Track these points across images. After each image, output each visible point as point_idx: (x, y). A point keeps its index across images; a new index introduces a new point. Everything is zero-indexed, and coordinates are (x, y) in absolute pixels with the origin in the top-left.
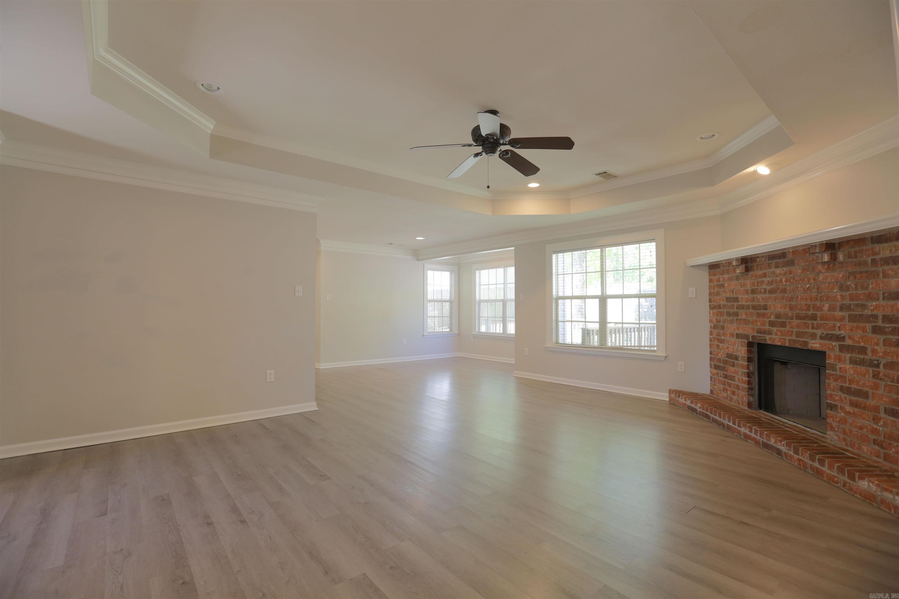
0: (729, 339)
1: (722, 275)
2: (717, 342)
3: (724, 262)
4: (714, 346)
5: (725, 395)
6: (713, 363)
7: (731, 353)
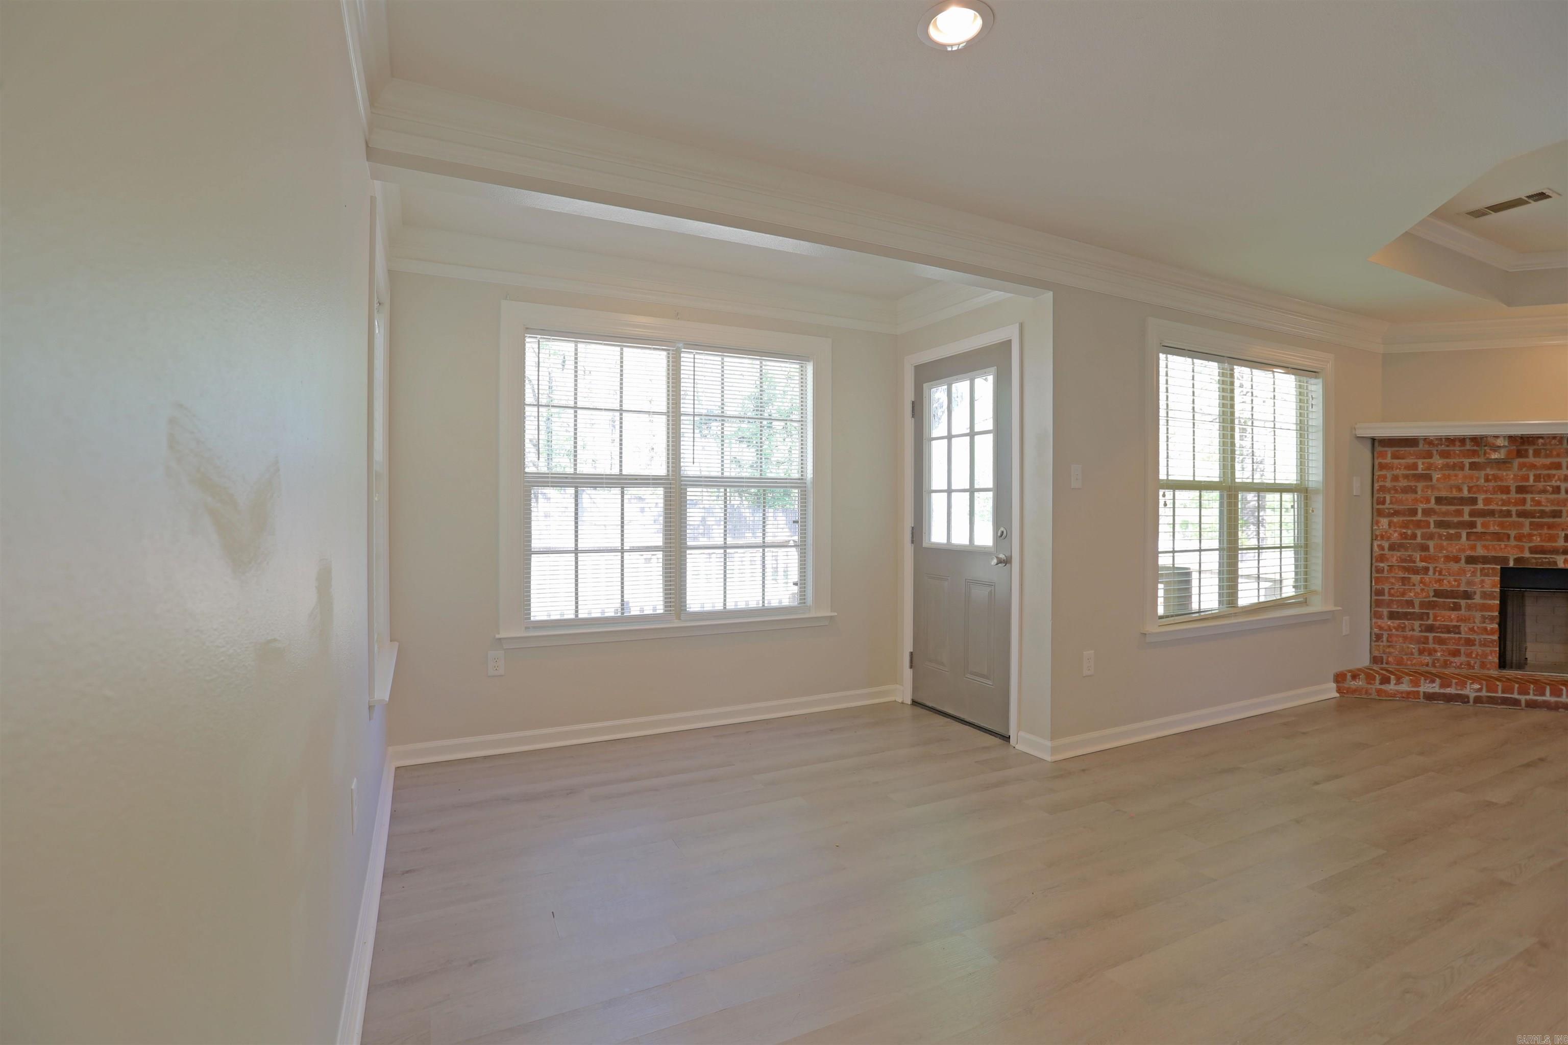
0: (1442, 566)
1: (1424, 458)
2: (1400, 572)
3: (1431, 438)
4: (1393, 580)
5: (1426, 659)
6: (1385, 611)
7: (1449, 589)
